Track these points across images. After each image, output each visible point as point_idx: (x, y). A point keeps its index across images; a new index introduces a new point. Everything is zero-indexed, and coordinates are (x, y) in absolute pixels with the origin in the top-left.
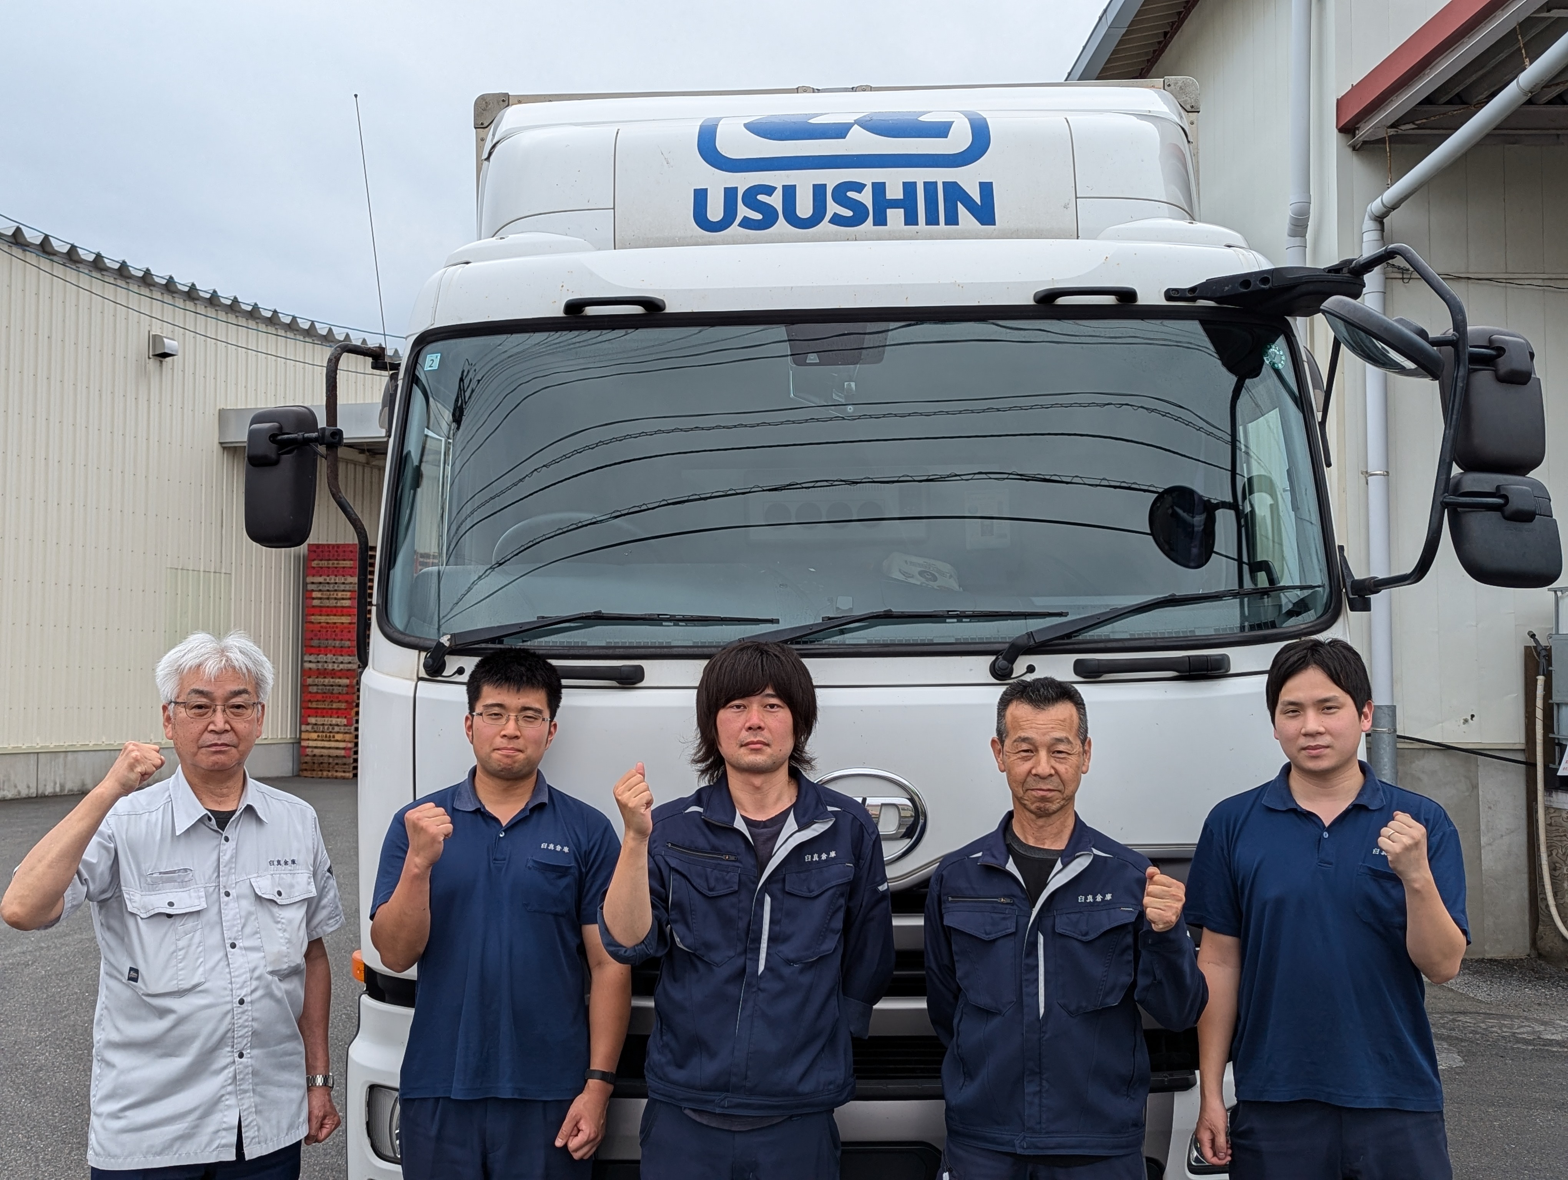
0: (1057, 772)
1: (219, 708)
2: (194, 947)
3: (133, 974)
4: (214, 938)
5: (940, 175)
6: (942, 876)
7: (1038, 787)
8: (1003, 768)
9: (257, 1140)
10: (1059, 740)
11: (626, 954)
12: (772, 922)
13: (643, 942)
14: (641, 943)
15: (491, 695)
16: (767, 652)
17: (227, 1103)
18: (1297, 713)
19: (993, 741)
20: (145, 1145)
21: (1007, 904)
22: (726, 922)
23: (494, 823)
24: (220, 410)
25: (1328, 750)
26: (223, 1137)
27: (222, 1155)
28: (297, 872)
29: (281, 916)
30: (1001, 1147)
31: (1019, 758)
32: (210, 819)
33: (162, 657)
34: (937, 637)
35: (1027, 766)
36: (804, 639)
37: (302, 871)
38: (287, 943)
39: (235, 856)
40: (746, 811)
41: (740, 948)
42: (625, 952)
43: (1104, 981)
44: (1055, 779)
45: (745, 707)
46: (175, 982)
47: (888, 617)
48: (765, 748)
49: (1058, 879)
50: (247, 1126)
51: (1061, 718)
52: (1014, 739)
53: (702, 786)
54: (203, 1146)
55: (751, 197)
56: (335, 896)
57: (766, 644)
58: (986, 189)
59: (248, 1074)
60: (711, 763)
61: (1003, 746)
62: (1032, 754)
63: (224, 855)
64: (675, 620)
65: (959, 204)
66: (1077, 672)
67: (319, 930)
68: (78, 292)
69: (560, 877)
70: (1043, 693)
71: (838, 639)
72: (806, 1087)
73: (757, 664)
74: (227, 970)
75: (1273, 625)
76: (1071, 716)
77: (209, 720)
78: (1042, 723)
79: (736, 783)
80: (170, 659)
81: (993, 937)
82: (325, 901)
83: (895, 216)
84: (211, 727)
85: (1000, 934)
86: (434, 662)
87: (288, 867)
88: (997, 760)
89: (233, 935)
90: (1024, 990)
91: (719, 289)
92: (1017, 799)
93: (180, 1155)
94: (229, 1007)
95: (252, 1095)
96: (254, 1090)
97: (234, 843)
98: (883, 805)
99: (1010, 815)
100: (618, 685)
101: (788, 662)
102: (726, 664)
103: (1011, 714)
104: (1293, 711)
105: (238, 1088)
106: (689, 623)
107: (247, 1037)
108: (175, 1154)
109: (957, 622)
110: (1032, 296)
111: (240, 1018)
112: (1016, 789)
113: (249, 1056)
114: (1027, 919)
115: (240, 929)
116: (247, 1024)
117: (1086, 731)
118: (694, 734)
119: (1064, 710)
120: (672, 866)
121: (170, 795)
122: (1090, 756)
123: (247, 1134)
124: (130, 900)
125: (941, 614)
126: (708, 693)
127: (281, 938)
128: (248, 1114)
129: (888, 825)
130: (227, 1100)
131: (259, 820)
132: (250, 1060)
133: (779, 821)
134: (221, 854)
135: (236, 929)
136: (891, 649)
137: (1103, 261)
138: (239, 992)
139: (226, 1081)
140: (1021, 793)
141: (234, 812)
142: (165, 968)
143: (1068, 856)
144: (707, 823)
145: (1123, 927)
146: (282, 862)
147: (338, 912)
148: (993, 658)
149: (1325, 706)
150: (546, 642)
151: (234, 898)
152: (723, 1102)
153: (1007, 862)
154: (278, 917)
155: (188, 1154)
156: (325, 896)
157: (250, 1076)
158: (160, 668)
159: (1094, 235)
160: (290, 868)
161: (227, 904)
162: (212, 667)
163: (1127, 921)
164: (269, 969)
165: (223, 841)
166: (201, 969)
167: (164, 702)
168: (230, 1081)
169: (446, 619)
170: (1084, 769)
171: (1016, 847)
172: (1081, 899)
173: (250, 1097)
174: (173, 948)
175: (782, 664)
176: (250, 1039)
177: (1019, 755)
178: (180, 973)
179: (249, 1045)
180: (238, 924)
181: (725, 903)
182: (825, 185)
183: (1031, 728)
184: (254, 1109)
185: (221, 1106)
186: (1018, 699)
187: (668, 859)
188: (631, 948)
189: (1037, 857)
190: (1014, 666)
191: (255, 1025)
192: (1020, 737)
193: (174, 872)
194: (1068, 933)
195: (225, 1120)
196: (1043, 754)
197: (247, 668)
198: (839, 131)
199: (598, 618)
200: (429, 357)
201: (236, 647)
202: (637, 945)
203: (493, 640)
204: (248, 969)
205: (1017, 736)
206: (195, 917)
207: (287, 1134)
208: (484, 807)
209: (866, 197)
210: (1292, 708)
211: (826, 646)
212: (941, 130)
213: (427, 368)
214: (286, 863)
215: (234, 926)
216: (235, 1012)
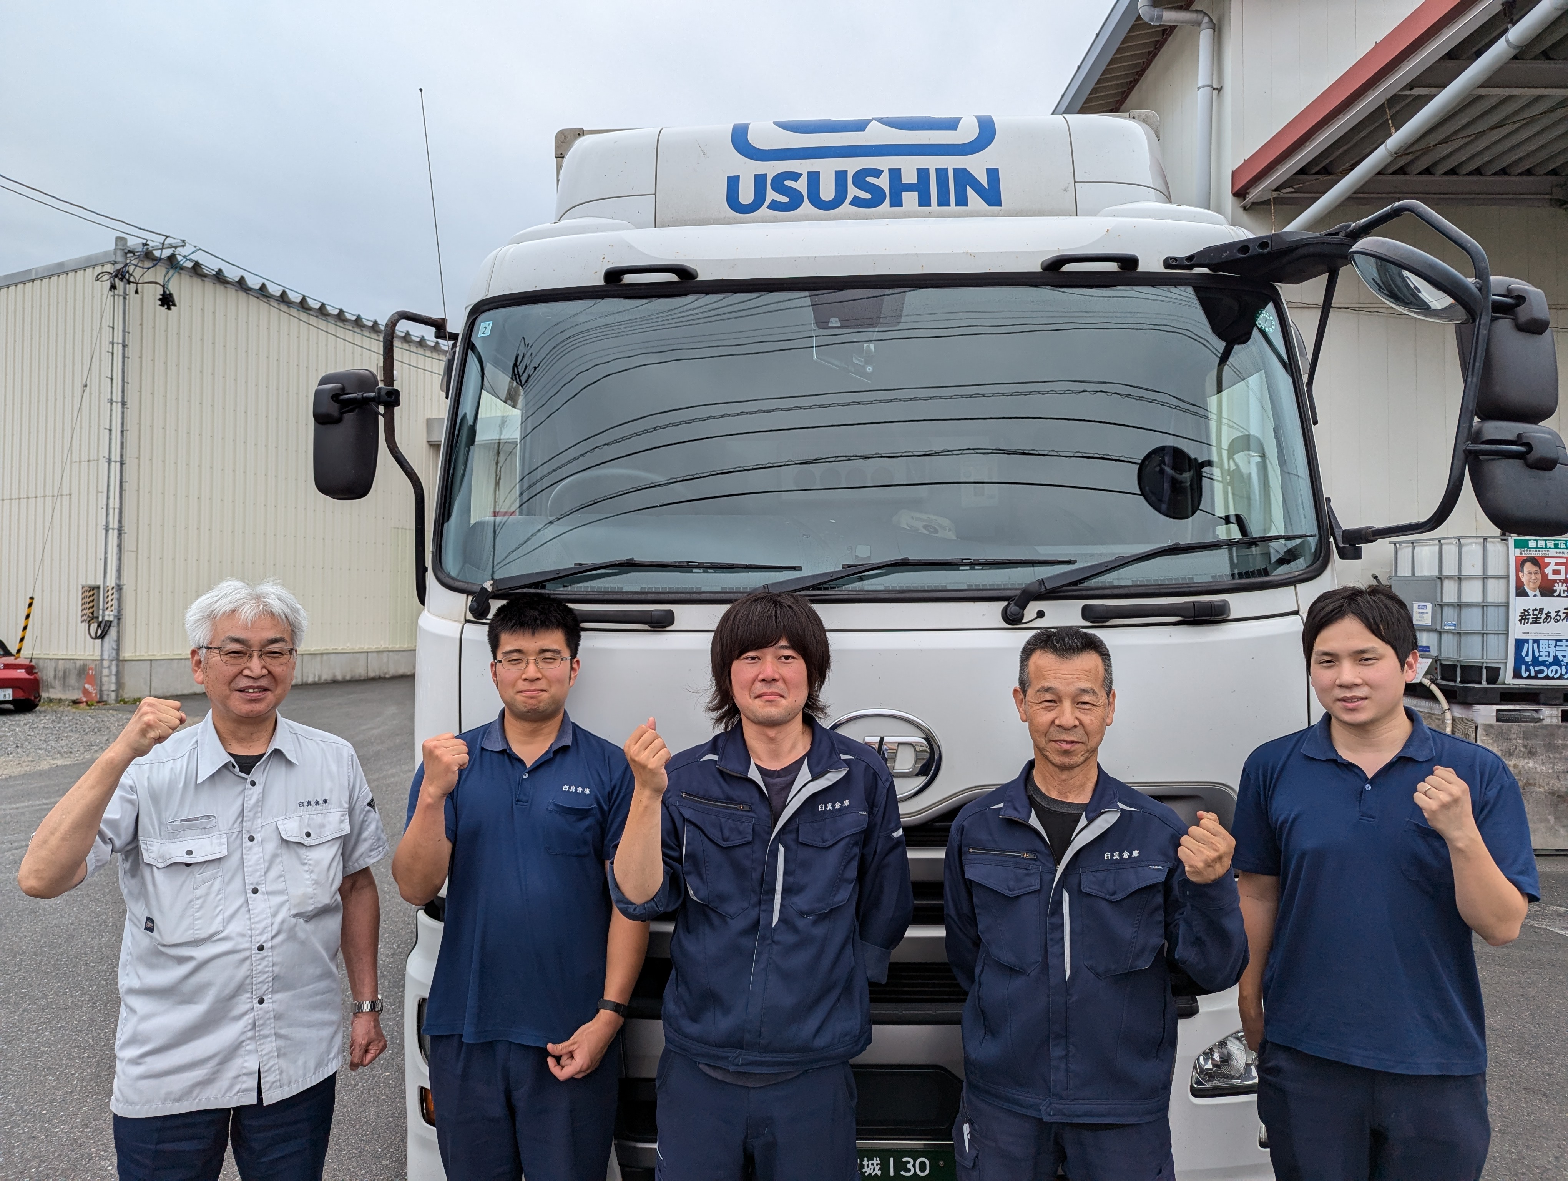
0: (1081, 723)
1: (255, 654)
2: (212, 896)
3: (150, 924)
4: (237, 884)
5: (951, 162)
6: (963, 826)
7: (1062, 739)
8: (1024, 718)
9: (278, 1084)
10: (1084, 691)
11: (635, 912)
12: (785, 873)
13: (653, 899)
14: (651, 900)
15: (509, 642)
16: (780, 603)
17: (248, 1048)
18: (1332, 664)
19: (1015, 691)
20: (163, 1092)
21: (1031, 859)
22: (740, 872)
23: (518, 764)
24: (427, 419)
25: (1366, 702)
26: (244, 1082)
27: (243, 1100)
28: (329, 811)
29: (308, 858)
30: (1024, 1109)
31: (1042, 708)
32: (234, 767)
33: (191, 603)
34: (950, 583)
35: (1050, 716)
36: (824, 586)
37: (335, 810)
38: (313, 884)
39: (262, 800)
40: (760, 759)
41: (754, 899)
42: (634, 910)
43: (1133, 943)
44: (1080, 730)
45: (759, 659)
46: (192, 931)
47: (905, 565)
48: (779, 699)
49: (1083, 836)
50: (267, 1071)
51: (1087, 668)
52: (1037, 689)
53: (717, 734)
54: (223, 1091)
55: (779, 183)
56: (377, 828)
57: (780, 595)
58: (993, 174)
59: (269, 1019)
60: (726, 711)
61: (1025, 696)
62: (1056, 705)
63: (250, 800)
64: (704, 567)
65: (968, 187)
66: (1085, 617)
67: (361, 862)
68: (336, 341)
69: (581, 819)
70: (1068, 643)
71: (857, 585)
72: (821, 1041)
73: (771, 615)
74: (247, 916)
75: (1266, 572)
76: (1097, 666)
77: (245, 666)
78: (1066, 673)
79: (750, 733)
80: (202, 604)
81: (1015, 893)
82: (365, 834)
83: (910, 199)
84: (246, 672)
85: (1023, 891)
86: (479, 605)
87: (319, 807)
88: (1019, 709)
89: (255, 881)
90: (1049, 949)
91: (747, 259)
92: (1039, 749)
93: (200, 1100)
94: (247, 953)
95: (274, 1039)
96: (276, 1034)
97: (261, 787)
98: (899, 744)
99: (1031, 765)
100: (649, 628)
101: (802, 612)
102: (740, 615)
103: (1035, 663)
104: (1328, 662)
105: (257, 1034)
106: (718, 570)
107: (268, 982)
108: (195, 1100)
109: (970, 569)
110: (1040, 265)
111: (259, 965)
112: (1039, 739)
113: (270, 1001)
114: (1051, 876)
115: (263, 873)
116: (267, 969)
117: (1111, 683)
118: (709, 683)
119: (1089, 660)
120: (686, 816)
121: (197, 741)
122: (1114, 708)
123: (267, 1079)
124: (147, 850)
125: (956, 562)
126: (722, 644)
127: (307, 879)
128: (269, 1059)
129: (905, 762)
130: (247, 1045)
131: (289, 763)
132: (271, 1005)
133: (795, 767)
134: (246, 799)
135: (258, 873)
136: (908, 595)
137: (1105, 232)
138: (258, 938)
139: (246, 1027)
140: (1042, 742)
141: (263, 755)
142: (182, 917)
143: (1093, 810)
144: (721, 773)
145: (1150, 888)
146: (313, 803)
147: (381, 843)
148: (1005, 603)
149: (1361, 657)
150: (585, 587)
151: (258, 842)
152: (737, 1060)
153: (1029, 816)
154: (305, 859)
155: (208, 1099)
156: (366, 829)
157: (272, 1021)
158: (191, 613)
159: (1093, 213)
160: (321, 808)
161: (250, 848)
162: (248, 612)
163: (1156, 881)
164: (294, 912)
165: (249, 785)
166: (220, 918)
167: (193, 647)
168: (249, 1027)
169: (500, 566)
170: (1108, 721)
171: (1038, 800)
172: (1107, 856)
173: (271, 1042)
174: (190, 897)
175: (796, 616)
176: (271, 984)
177: (1042, 706)
178: (196, 922)
179: (270, 990)
180: (261, 868)
181: (739, 853)
182: (846, 171)
183: (1055, 677)
184: (276, 1054)
185: (242, 1051)
186: (1042, 648)
187: (682, 810)
188: (640, 905)
189: (1061, 811)
190: (1025, 612)
191: (277, 969)
192: (1043, 687)
193: (196, 819)
194: (1094, 892)
195: (246, 1065)
196: (1067, 704)
197: (285, 614)
198: (860, 126)
199: (630, 566)
200: (483, 325)
201: (274, 594)
202: (647, 902)
203: (536, 585)
204: (269, 915)
205: (1040, 686)
206: (216, 864)
207: (314, 1073)
208: (510, 749)
209: (883, 182)
210: (1327, 658)
211: (846, 592)
212: (952, 124)
213: (481, 335)
214: (317, 803)
215: (257, 871)
216: (254, 959)
